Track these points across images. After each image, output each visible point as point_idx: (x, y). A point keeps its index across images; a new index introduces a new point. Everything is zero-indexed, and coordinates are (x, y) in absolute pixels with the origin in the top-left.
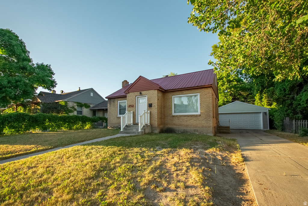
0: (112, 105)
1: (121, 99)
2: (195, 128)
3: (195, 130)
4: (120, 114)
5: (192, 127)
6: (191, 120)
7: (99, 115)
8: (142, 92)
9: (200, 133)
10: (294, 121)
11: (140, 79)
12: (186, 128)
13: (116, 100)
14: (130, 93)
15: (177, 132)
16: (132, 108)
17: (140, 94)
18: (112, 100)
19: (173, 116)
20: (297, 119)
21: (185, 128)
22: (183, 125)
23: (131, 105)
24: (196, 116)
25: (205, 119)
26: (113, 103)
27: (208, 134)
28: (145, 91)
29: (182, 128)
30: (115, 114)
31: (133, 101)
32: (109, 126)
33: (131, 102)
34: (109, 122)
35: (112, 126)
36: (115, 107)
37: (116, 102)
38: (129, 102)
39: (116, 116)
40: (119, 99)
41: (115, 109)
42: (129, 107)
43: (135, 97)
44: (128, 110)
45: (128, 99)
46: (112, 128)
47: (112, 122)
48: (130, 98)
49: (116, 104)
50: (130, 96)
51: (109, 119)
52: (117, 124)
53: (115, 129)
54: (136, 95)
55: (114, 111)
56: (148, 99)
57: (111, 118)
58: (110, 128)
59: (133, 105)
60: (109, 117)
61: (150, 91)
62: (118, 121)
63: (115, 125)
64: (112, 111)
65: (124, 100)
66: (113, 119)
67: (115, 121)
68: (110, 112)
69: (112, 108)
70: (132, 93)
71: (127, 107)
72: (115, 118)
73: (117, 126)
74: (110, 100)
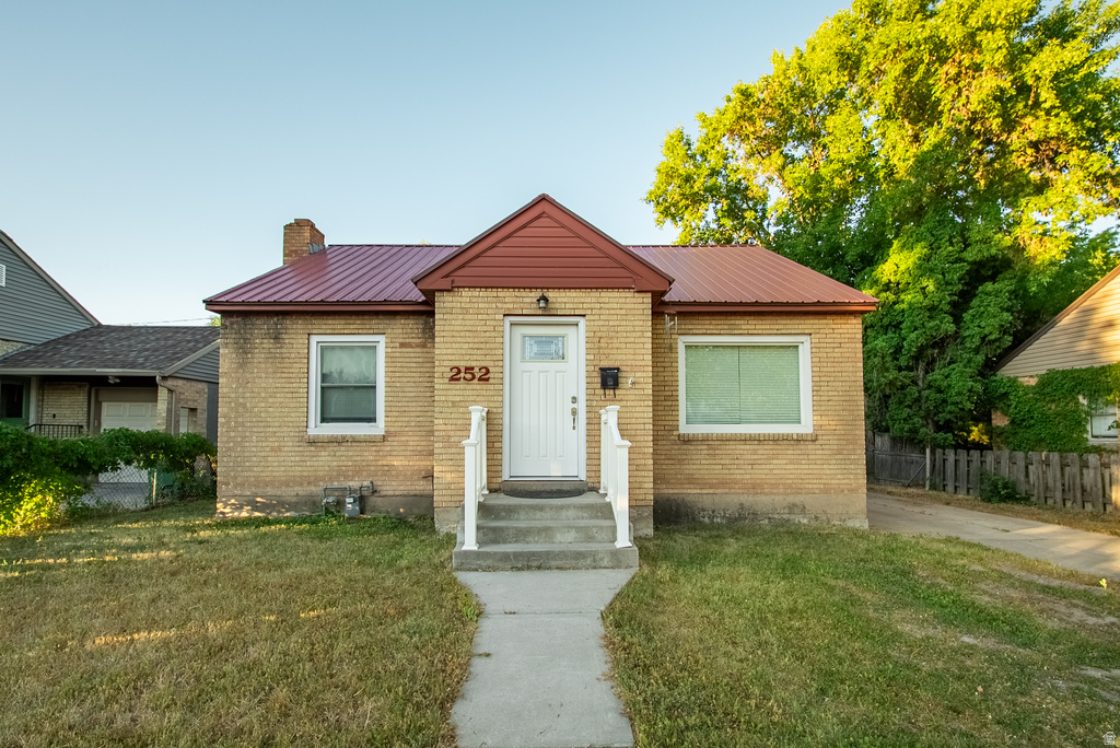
0: (259, 356)
1: (338, 323)
2: (791, 499)
3: (795, 505)
4: (323, 420)
5: (778, 494)
6: (775, 457)
7: (48, 412)
8: (551, 294)
9: (816, 518)
10: (928, 451)
11: (539, 217)
12: (751, 498)
13: (296, 327)
14: (466, 293)
15: (706, 520)
16: (476, 384)
17: (542, 304)
18: (262, 326)
19: (687, 440)
20: (939, 446)
21: (747, 499)
22: (735, 482)
23: (469, 369)
24: (799, 440)
25: (838, 457)
26: (268, 344)
27: (850, 524)
28: (573, 293)
29: (731, 500)
30: (289, 419)
31: (483, 346)
32: (233, 501)
33: (466, 346)
34: (232, 474)
35: (259, 499)
36: (285, 375)
37: (293, 341)
38: (457, 346)
39: (292, 434)
40: (320, 322)
41: (288, 385)
42: (452, 379)
43: (497, 317)
44: (443, 398)
45: (447, 328)
46: (255, 509)
47: (261, 469)
48: (459, 322)
49: (293, 356)
50: (459, 311)
51: (229, 449)
52: (301, 485)
53: (288, 514)
54: (511, 306)
55: (275, 400)
56: (595, 342)
57: (253, 444)
58: (236, 514)
59: (488, 372)
60: (232, 434)
61: (605, 294)
62: (316, 464)
63: (289, 493)
64: (263, 395)
65: (365, 331)
66: (266, 454)
67: (283, 464)
68: (244, 405)
69: (263, 375)
70: (476, 293)
71: (441, 381)
72: (288, 444)
73: (300, 493)
74: (240, 319)
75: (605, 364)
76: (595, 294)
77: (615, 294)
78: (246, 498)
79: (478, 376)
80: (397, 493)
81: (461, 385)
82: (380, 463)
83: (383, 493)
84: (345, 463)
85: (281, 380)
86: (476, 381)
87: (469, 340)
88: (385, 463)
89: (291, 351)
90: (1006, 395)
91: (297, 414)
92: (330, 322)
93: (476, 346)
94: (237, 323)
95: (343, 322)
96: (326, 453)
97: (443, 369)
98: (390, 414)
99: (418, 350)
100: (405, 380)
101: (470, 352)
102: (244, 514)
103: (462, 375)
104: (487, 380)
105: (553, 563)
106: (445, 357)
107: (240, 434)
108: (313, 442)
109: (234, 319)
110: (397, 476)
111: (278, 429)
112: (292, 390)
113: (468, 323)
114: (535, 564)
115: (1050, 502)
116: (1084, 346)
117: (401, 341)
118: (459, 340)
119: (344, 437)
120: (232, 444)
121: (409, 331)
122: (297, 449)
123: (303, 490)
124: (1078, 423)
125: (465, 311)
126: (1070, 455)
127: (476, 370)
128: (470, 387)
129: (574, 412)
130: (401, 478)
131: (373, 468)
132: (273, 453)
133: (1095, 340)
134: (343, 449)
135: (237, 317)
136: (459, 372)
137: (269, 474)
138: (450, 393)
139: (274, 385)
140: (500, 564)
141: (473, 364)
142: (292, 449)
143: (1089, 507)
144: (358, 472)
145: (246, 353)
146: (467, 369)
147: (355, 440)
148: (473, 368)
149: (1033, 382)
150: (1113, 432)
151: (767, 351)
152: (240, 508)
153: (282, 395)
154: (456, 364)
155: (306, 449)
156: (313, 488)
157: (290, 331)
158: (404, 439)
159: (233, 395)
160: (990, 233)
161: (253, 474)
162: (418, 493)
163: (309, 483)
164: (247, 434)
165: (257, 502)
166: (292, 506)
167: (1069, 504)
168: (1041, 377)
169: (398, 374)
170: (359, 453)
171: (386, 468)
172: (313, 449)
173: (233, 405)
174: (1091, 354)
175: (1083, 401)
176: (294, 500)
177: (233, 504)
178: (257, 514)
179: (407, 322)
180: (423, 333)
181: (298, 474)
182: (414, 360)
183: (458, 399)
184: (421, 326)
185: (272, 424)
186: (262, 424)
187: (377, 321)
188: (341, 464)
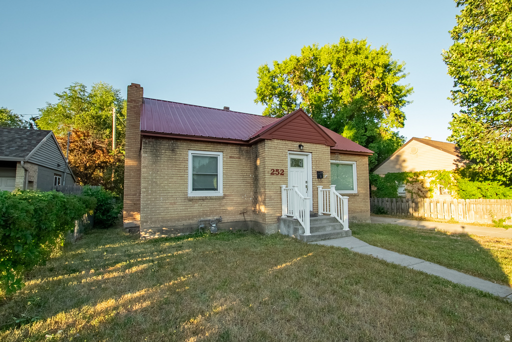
0: (164, 159)
2: (353, 215)
3: (354, 217)
8: (302, 144)
11: (299, 116)
13: (182, 146)
17: (302, 148)
25: (364, 201)
28: (309, 144)
30: (179, 189)
31: (281, 162)
32: (150, 230)
33: (276, 161)
34: (149, 217)
35: (164, 229)
36: (177, 168)
37: (181, 153)
38: (273, 161)
39: (181, 196)
40: (194, 144)
41: (179, 173)
42: (272, 174)
43: (286, 151)
44: (269, 181)
45: (270, 154)
46: (162, 233)
47: (165, 214)
48: (273, 152)
49: (181, 159)
50: (273, 148)
51: (147, 204)
52: (186, 220)
53: (179, 235)
54: (290, 147)
55: (172, 180)
56: (315, 162)
57: (160, 202)
58: (152, 237)
59: (283, 171)
60: (150, 197)
61: (318, 146)
62: (193, 210)
63: (180, 224)
64: (166, 177)
65: (214, 150)
66: (168, 206)
67: (176, 210)
68: (156, 183)
69: (166, 168)
70: (279, 141)
71: (268, 174)
72: (179, 201)
73: (185, 224)
74: (153, 140)
75: (318, 170)
76: (315, 145)
77: (320, 146)
78: (157, 228)
79: (280, 173)
80: (229, 221)
81: (275, 176)
82: (222, 208)
83: (223, 222)
84: (206, 209)
85: (175, 171)
86: (279, 175)
87: (277, 159)
88: (223, 208)
89: (181, 157)
90: (376, 180)
91: (183, 187)
92: (199, 145)
93: (279, 161)
94: (152, 141)
95: (205, 145)
96: (198, 205)
97: (268, 170)
98: (226, 187)
99: (237, 160)
100: (232, 172)
101: (278, 164)
102: (156, 237)
103: (275, 172)
104: (283, 174)
105: (332, 237)
106: (269, 165)
107: (154, 197)
108: (191, 200)
109: (151, 140)
110: (229, 214)
111: (174, 194)
112: (181, 175)
113: (276, 152)
114: (327, 238)
115: (393, 213)
116: (398, 167)
117: (230, 155)
118: (274, 159)
119: (206, 197)
120: (149, 202)
121: (233, 151)
122: (183, 203)
123: (186, 223)
124: (395, 189)
125: (276, 148)
126: (398, 199)
127: (280, 170)
128: (278, 177)
129: (307, 187)
130: (230, 214)
131: (218, 211)
132: (171, 206)
133: (401, 165)
134: (205, 202)
135: (152, 139)
136: (274, 171)
137: (169, 216)
138: (271, 179)
139: (172, 173)
140: (318, 239)
141: (279, 168)
142: (181, 203)
143: (403, 214)
144: (212, 213)
145: (157, 157)
146: (277, 170)
147: (211, 198)
148: (278, 170)
149: (384, 176)
150: (405, 192)
151: (348, 166)
152: (154, 233)
153: (176, 178)
154: (273, 168)
155: (188, 203)
156: (191, 221)
157: (180, 148)
158: (232, 197)
159: (150, 177)
160: (374, 128)
161: (160, 216)
162: (237, 220)
163: (189, 219)
164: (158, 197)
165: (163, 230)
166: (181, 230)
167: (398, 213)
168: (386, 175)
169: (229, 170)
170: (212, 204)
171: (224, 211)
172: (191, 203)
173: (150, 182)
174: (400, 169)
175: (396, 182)
176: (182, 227)
177: (150, 232)
178: (163, 236)
179: (233, 147)
180: (239, 153)
181: (184, 215)
182: (235, 164)
183: (274, 181)
184: (238, 150)
185: (171, 192)
186: (165, 192)
187: (220, 146)
188: (204, 209)
